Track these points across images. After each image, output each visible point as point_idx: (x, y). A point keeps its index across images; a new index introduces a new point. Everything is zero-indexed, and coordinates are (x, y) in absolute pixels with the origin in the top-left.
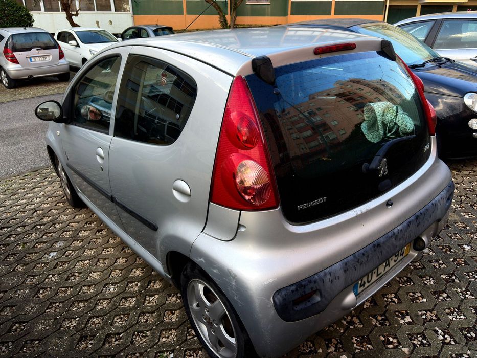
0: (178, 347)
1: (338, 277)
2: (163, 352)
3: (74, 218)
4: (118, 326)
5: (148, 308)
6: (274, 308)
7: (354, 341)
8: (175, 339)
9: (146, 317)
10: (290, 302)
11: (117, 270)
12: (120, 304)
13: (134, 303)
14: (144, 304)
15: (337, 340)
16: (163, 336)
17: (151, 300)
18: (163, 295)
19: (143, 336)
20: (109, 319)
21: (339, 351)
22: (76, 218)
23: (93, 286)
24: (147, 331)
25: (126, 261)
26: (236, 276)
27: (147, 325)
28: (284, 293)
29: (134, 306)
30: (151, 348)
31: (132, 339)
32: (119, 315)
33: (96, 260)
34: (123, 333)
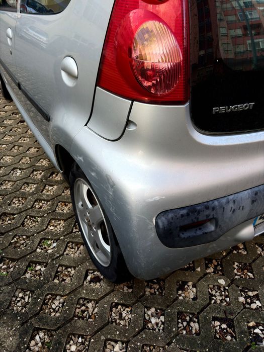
0: (62, 238)
1: (243, 207)
2: (48, 239)
3: (4, 107)
4: (13, 207)
5: (45, 196)
6: (154, 230)
7: (235, 266)
8: (61, 229)
9: (41, 204)
10: (177, 228)
11: (27, 158)
12: (21, 188)
13: (33, 189)
14: (42, 192)
15: (218, 262)
16: (51, 225)
17: (49, 189)
18: (61, 187)
19: (34, 221)
20: (8, 199)
21: (218, 273)
22: (5, 108)
23: (4, 168)
24: (38, 217)
25: (37, 151)
26: (115, 185)
27: (40, 211)
28: (170, 215)
29: (33, 192)
30: (37, 233)
31: (24, 221)
32: (18, 198)
33: (12, 146)
34: (17, 214)
